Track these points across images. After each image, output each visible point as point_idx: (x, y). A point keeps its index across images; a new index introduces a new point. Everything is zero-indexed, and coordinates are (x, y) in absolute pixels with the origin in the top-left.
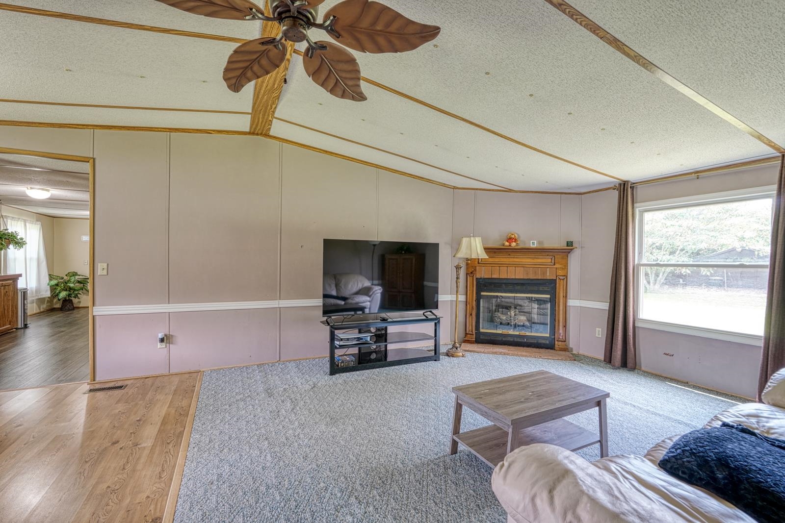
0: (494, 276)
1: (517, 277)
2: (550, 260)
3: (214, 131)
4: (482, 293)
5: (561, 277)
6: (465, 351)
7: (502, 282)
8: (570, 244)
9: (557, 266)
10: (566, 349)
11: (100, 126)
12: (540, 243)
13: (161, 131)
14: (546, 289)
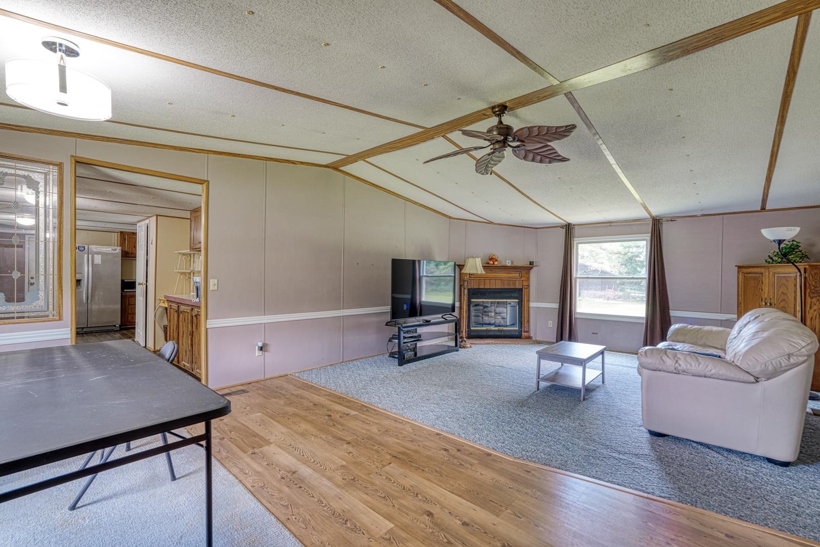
0: (482, 287)
1: (497, 287)
2: (518, 275)
3: (297, 162)
4: (472, 300)
5: (526, 287)
6: (471, 344)
7: (486, 291)
8: (531, 263)
9: (523, 279)
10: (529, 338)
11: (213, 151)
12: (512, 262)
13: (259, 159)
14: (516, 295)
